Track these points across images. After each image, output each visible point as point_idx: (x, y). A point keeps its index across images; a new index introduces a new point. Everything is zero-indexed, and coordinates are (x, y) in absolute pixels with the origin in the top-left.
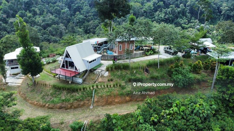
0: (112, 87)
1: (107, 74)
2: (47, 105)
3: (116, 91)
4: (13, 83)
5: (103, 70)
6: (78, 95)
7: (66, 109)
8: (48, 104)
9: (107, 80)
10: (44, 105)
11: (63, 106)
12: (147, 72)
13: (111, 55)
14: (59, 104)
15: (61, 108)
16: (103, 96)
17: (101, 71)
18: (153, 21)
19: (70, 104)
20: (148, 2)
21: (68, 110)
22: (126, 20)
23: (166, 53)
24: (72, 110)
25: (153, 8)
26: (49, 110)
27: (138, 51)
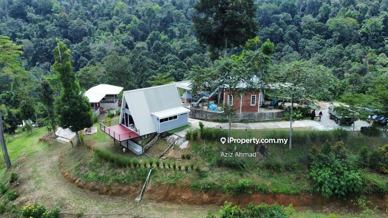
0: (183, 171)
1: (185, 145)
2: (77, 181)
3: (187, 179)
4: (63, 138)
5: (181, 137)
6: (123, 173)
7: (100, 194)
8: (80, 179)
9: (180, 156)
10: (74, 179)
11: (97, 187)
12: (262, 154)
13: (214, 111)
14: (92, 183)
15: (93, 190)
16: (163, 183)
17: (178, 139)
18: (378, 53)
19: (107, 186)
20: (372, 16)
21: (102, 196)
22: (322, 48)
23: (331, 118)
24: (108, 196)
25: (384, 28)
26: (78, 189)
27: (271, 109)
